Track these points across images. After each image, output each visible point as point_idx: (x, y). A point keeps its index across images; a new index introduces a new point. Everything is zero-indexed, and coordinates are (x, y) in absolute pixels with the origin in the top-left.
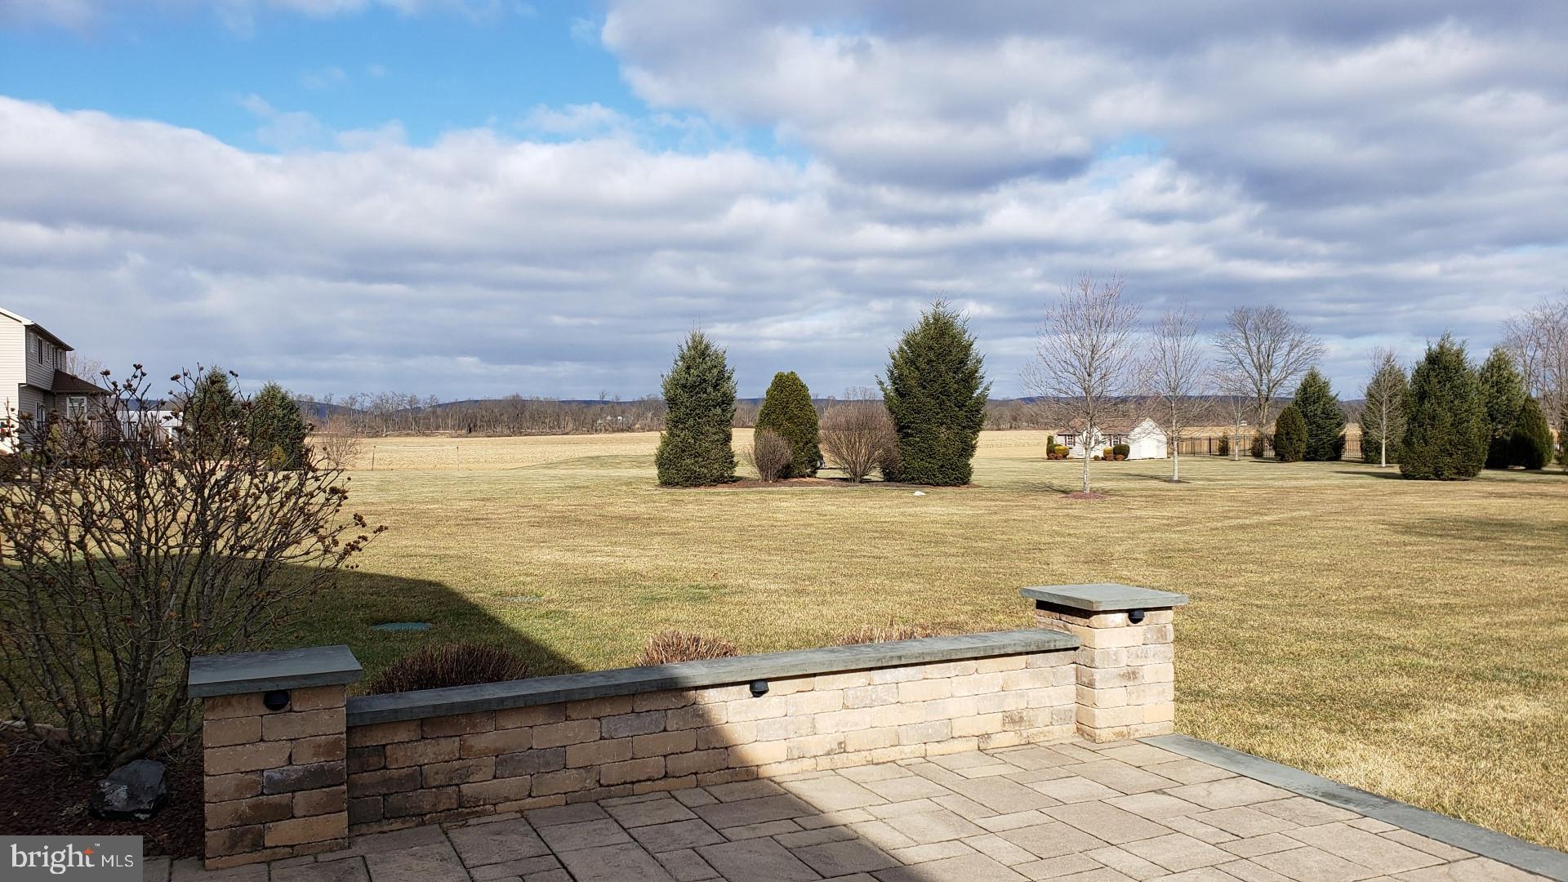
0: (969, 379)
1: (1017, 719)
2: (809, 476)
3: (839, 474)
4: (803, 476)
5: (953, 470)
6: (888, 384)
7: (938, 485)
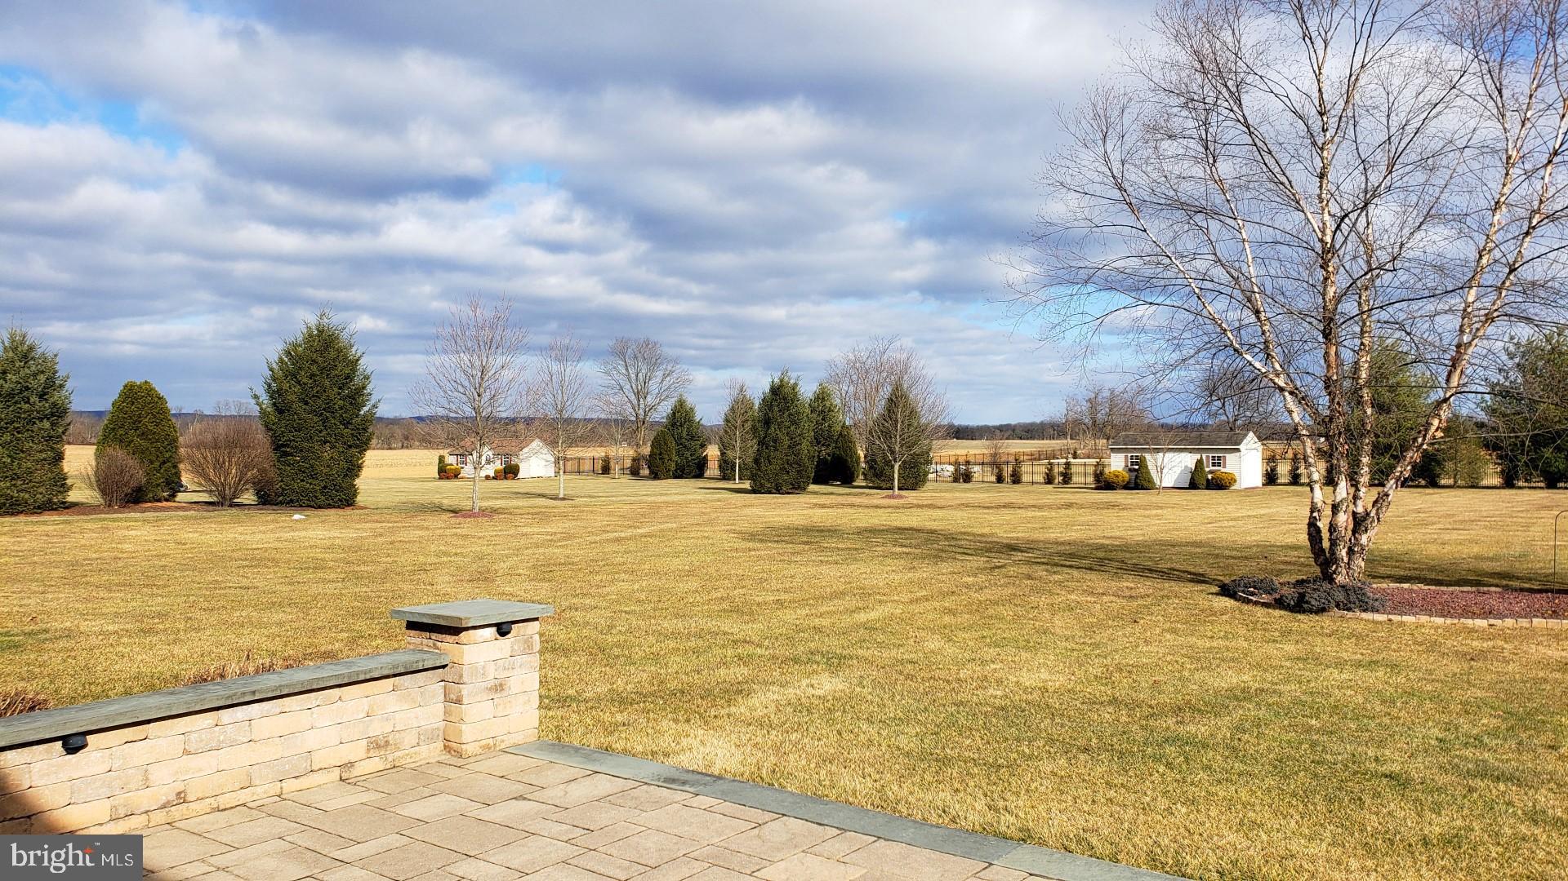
0: (356, 396)
1: (382, 743)
2: (167, 500)
3: (205, 497)
4: (159, 501)
5: (337, 491)
6: (264, 398)
7: (320, 507)
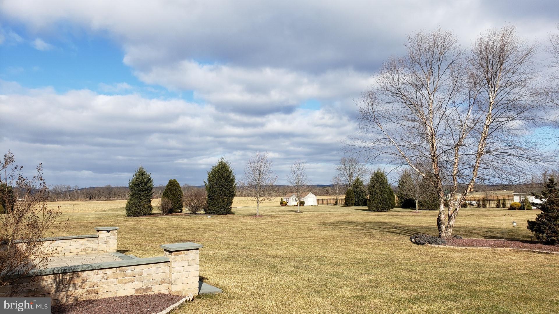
0: (233, 180)
2: (180, 212)
3: (189, 212)
4: (177, 213)
5: (225, 209)
6: (207, 182)
7: (220, 214)
